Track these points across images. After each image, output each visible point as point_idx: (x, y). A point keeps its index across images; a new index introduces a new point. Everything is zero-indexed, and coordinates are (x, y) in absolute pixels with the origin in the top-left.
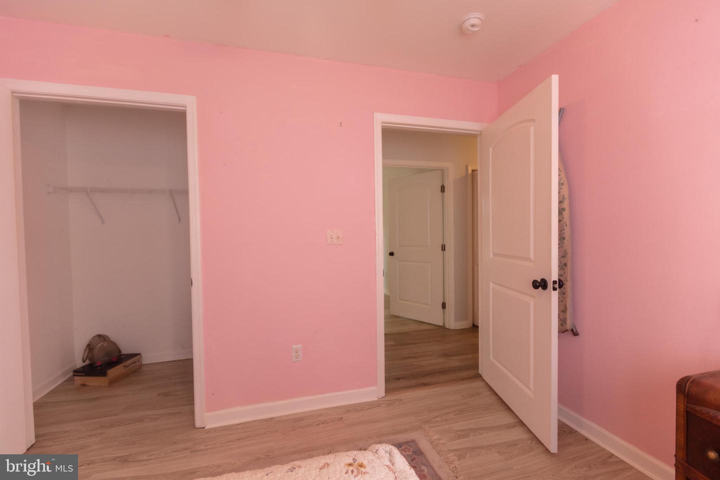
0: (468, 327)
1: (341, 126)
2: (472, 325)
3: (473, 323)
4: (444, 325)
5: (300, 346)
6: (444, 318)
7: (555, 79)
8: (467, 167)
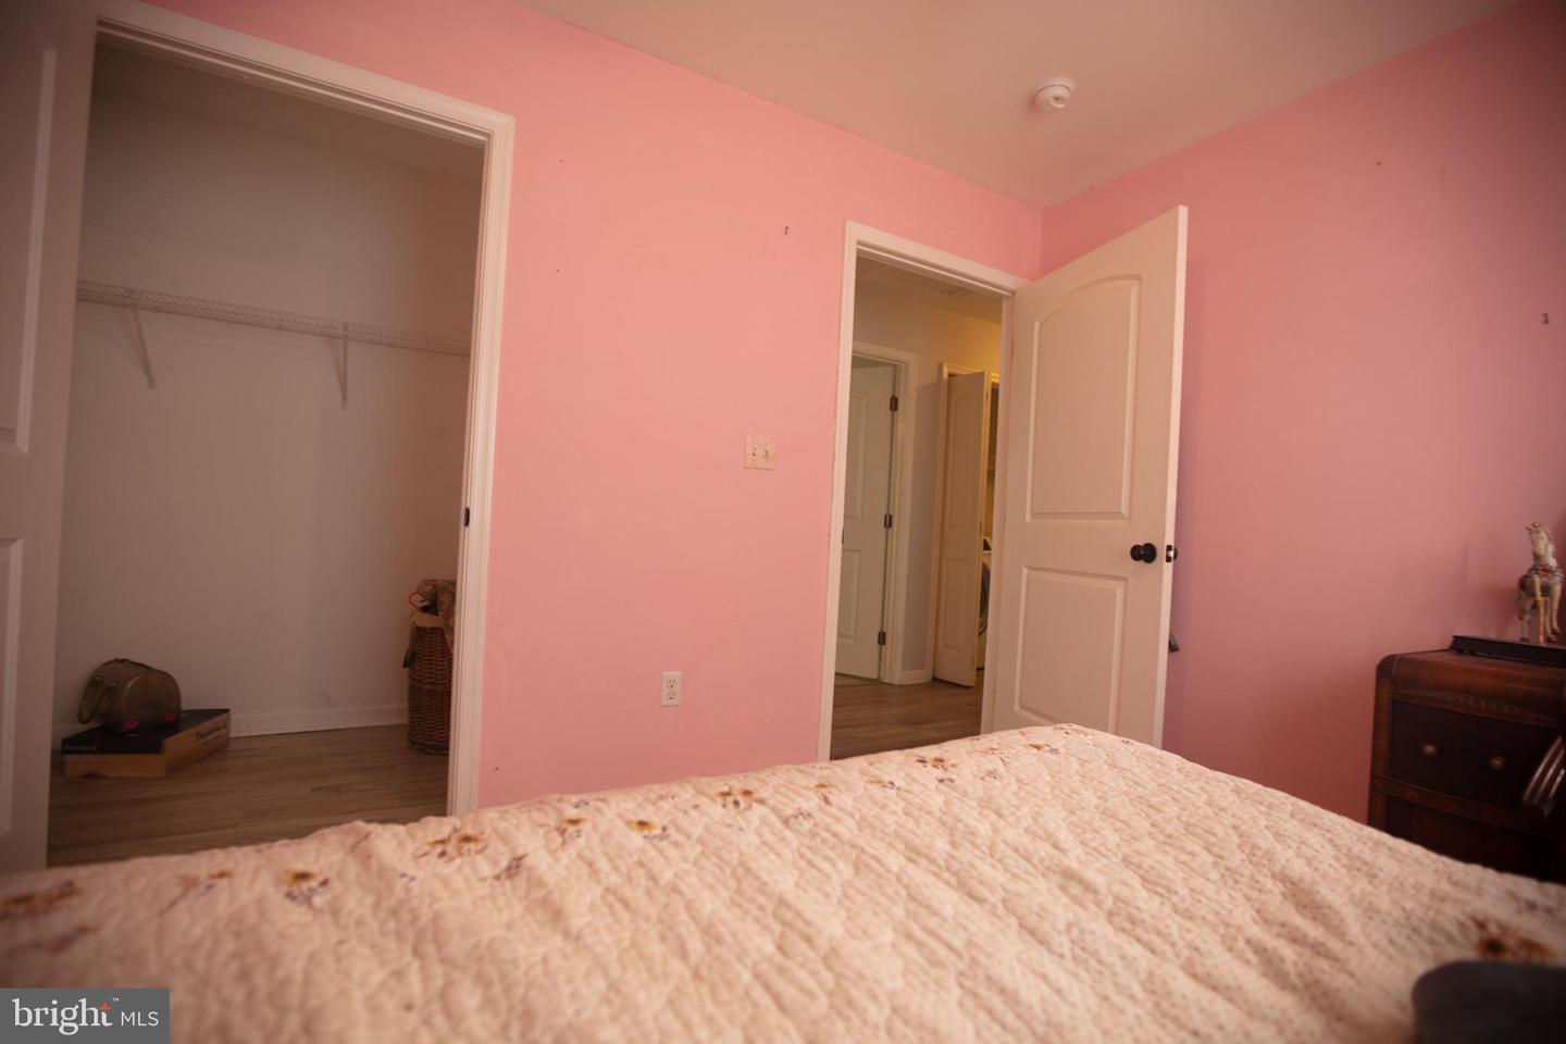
0: (924, 681)
1: (786, 233)
2: (931, 678)
3: (934, 672)
4: (879, 677)
5: (679, 673)
6: (880, 667)
7: (1183, 212)
8: (940, 366)
